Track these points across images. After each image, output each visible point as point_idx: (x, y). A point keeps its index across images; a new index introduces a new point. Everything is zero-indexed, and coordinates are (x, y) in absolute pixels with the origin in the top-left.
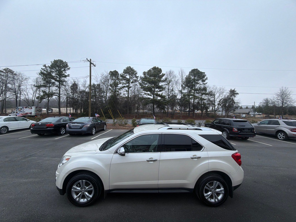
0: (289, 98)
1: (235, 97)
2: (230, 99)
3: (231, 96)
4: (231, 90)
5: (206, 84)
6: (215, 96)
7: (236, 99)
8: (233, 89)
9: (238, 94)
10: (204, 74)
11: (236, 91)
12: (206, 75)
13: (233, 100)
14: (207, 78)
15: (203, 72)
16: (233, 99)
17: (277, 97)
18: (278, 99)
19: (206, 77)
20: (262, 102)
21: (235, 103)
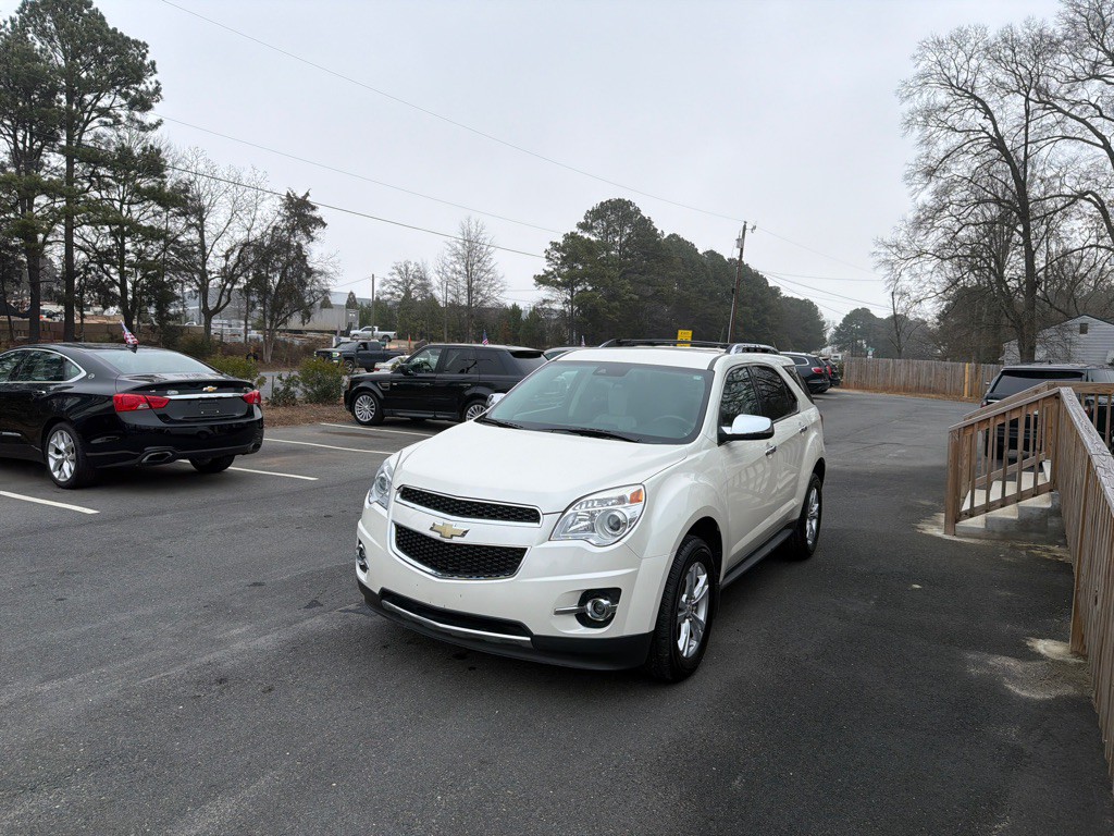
0: (488, 272)
1: (312, 239)
2: (288, 246)
3: (292, 230)
4: (288, 195)
5: (155, 126)
6: (202, 220)
7: (318, 252)
8: (300, 195)
9: (324, 225)
10: (144, 56)
11: (314, 208)
12: (153, 64)
13: (301, 258)
14: (157, 90)
15: (132, 38)
16: (305, 248)
17: (454, 259)
18: (454, 271)
19: (153, 79)
20: (389, 278)
21: (310, 272)
